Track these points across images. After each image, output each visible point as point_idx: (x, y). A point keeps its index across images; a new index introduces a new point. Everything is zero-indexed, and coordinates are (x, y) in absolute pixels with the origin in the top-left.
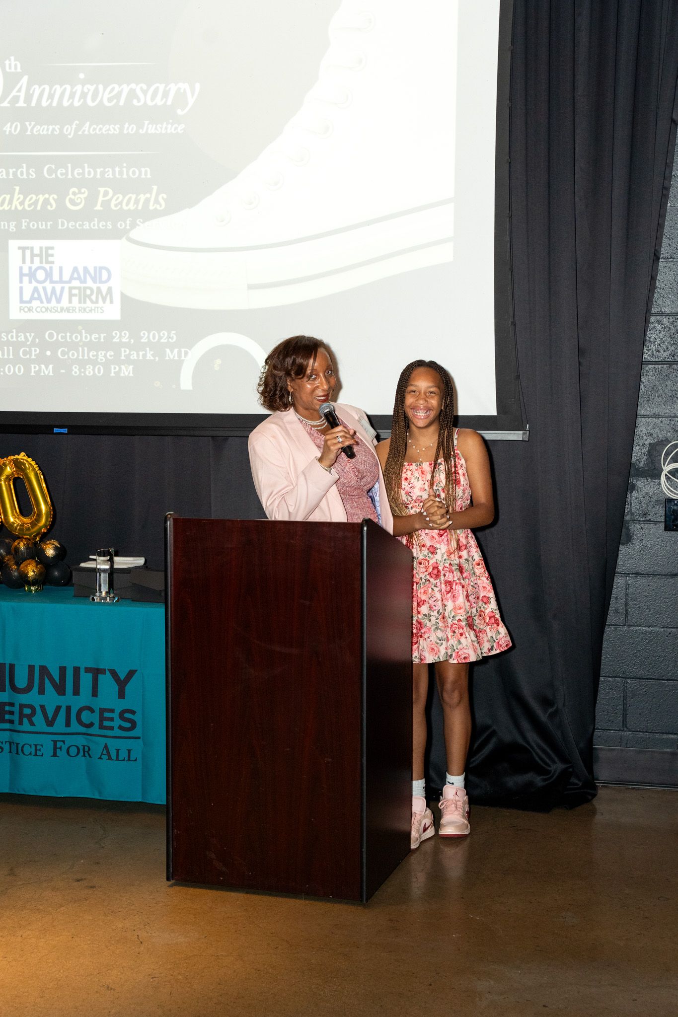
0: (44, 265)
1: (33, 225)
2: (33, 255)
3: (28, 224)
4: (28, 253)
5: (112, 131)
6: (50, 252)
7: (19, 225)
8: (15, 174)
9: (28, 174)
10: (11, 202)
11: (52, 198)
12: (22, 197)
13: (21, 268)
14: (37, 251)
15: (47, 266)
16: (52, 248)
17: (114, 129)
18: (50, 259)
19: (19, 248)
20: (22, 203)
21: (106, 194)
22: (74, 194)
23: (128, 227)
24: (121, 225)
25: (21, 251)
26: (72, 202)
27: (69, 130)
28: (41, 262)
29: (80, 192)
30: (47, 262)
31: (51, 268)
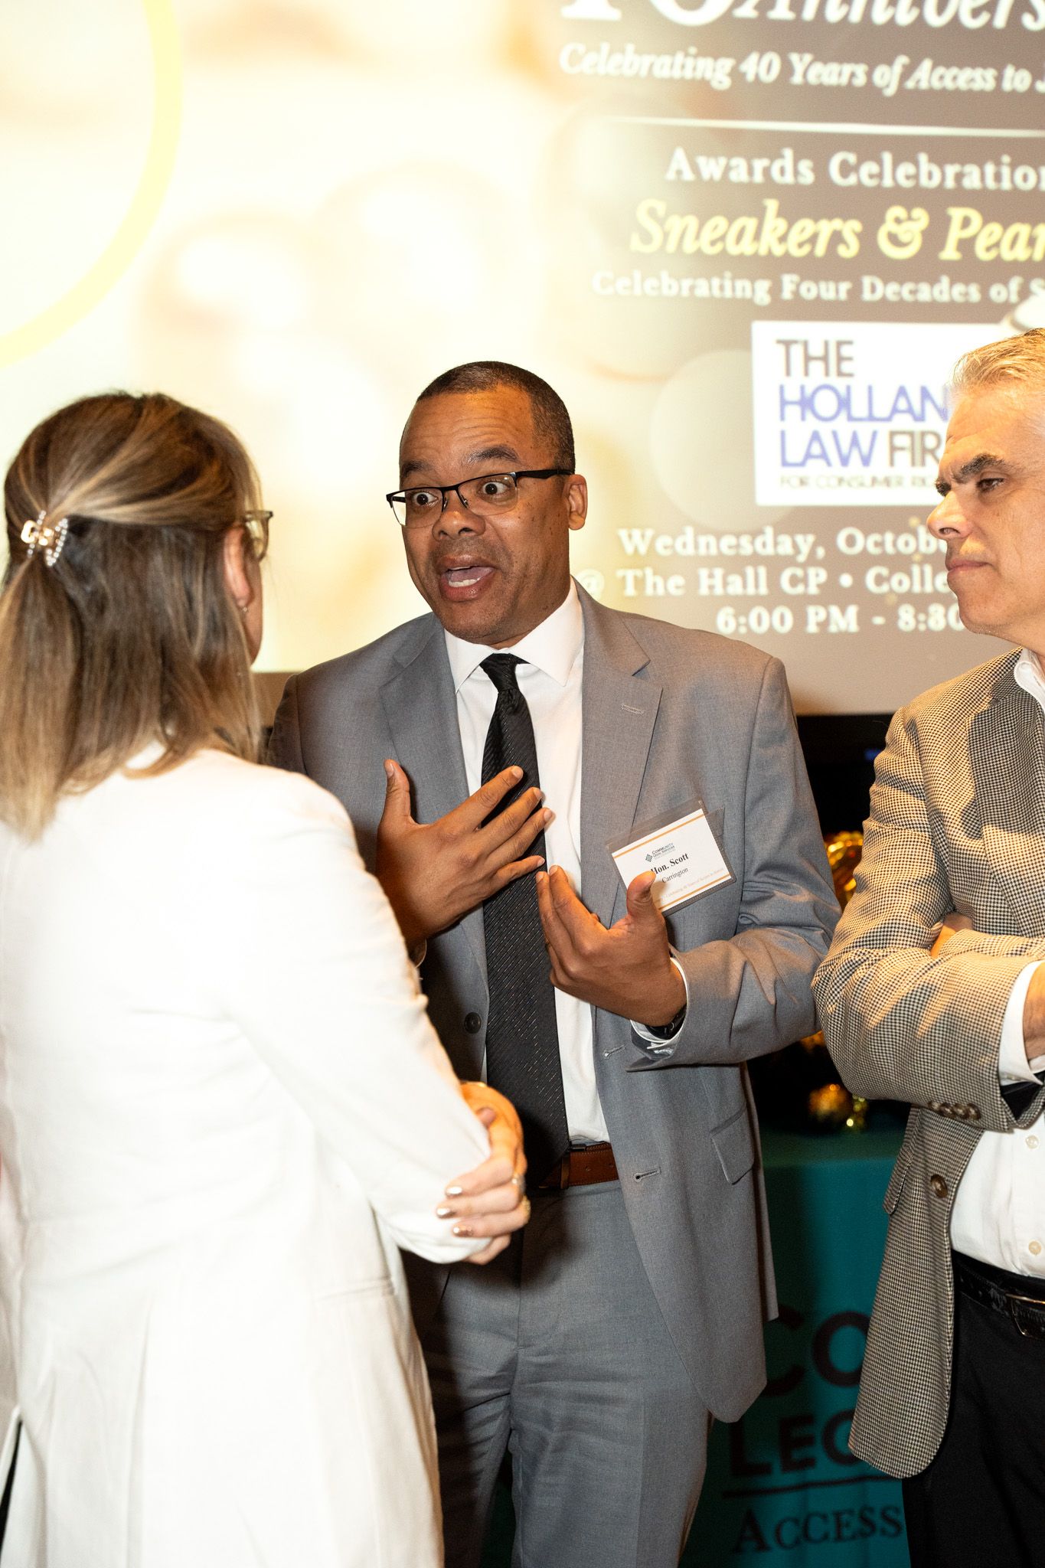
0: (834, 380)
1: (810, 291)
2: (808, 358)
3: (798, 286)
4: (797, 352)
5: (978, 86)
6: (846, 351)
7: (776, 290)
8: (767, 172)
9: (796, 173)
10: (757, 236)
11: (851, 228)
12: (782, 224)
13: (782, 389)
14: (816, 350)
15: (841, 384)
16: (850, 343)
17: (984, 79)
18: (846, 367)
19: (779, 342)
20: (783, 239)
21: (966, 222)
22: (898, 221)
23: (1014, 298)
24: (998, 293)
25: (782, 348)
26: (894, 239)
27: (887, 78)
28: (827, 374)
29: (910, 218)
30: (840, 374)
31: (848, 388)
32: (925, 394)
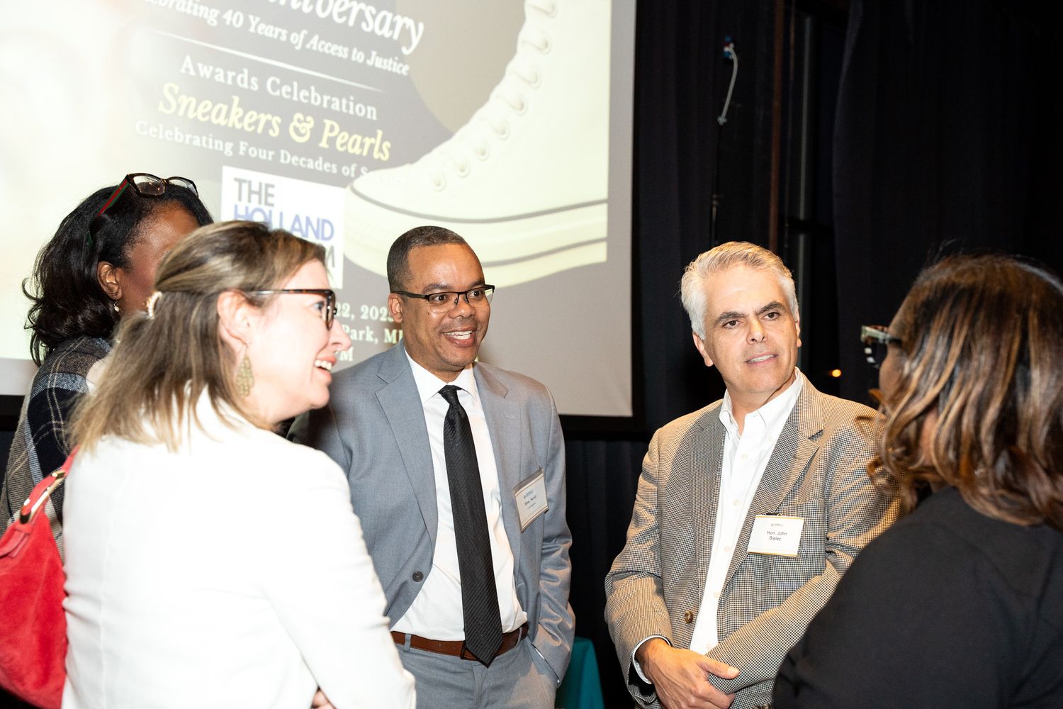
0: (263, 207)
1: (253, 152)
2: (251, 192)
3: (247, 149)
4: (245, 186)
5: (340, 55)
6: (270, 191)
7: (236, 149)
8: (234, 79)
9: (249, 84)
10: (228, 116)
11: (276, 120)
12: (241, 111)
13: (236, 207)
14: (255, 187)
15: (266, 209)
16: (272, 186)
17: (343, 53)
18: (270, 200)
19: (236, 179)
20: (241, 120)
21: (332, 129)
22: (299, 121)
23: (353, 175)
24: (347, 171)
25: (237, 184)
26: (296, 130)
27: (297, 39)
28: (260, 202)
29: (305, 121)
30: (267, 204)
31: (270, 212)
32: (308, 220)
